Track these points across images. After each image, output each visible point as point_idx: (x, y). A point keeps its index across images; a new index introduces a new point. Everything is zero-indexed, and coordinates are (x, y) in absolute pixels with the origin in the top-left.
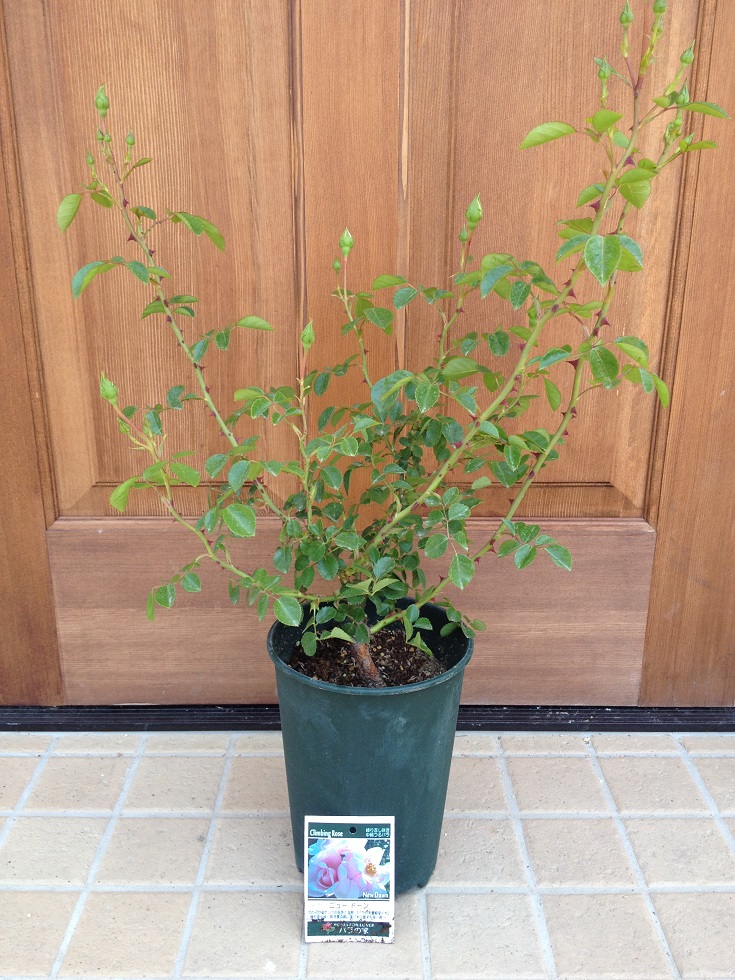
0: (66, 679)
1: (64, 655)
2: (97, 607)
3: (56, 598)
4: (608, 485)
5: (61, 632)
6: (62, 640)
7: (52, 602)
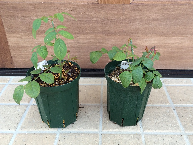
0: (14, 59)
1: (11, 50)
2: (21, 33)
3: (5, 29)
5: (9, 42)
6: (10, 45)
7: (4, 31)
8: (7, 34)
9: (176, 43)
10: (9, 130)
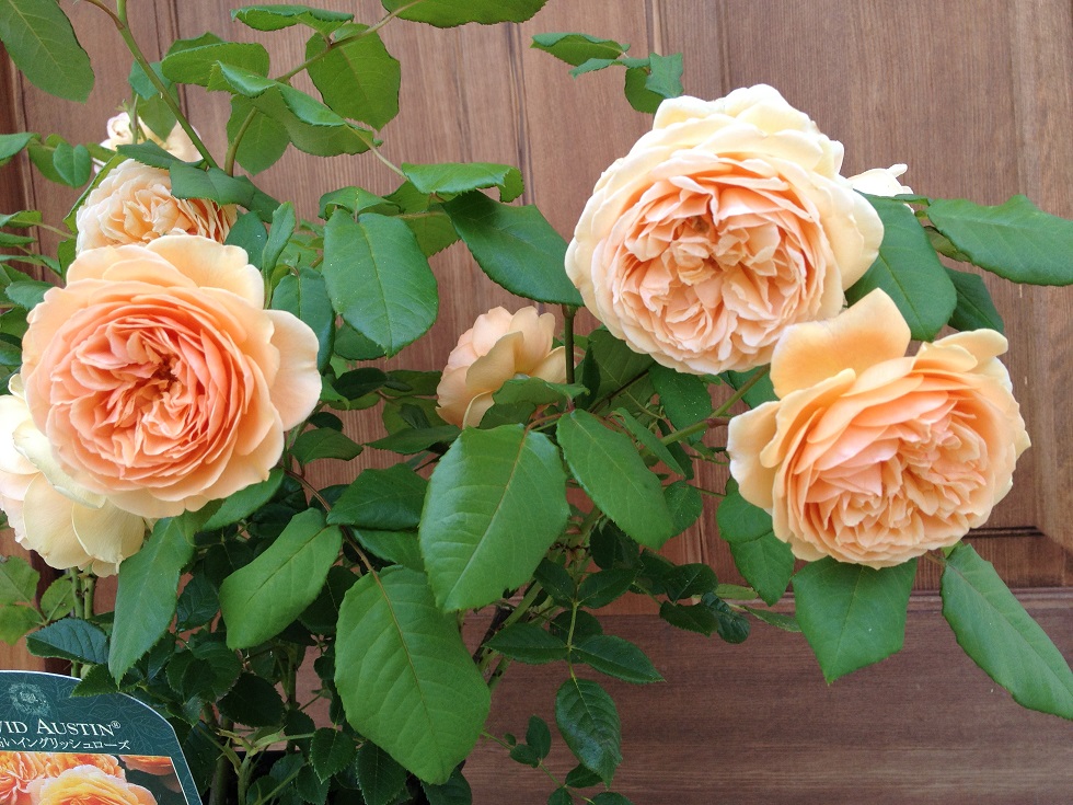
4: (1035, 533)
9: (931, 781)
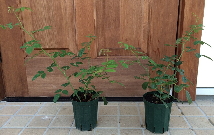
0: (29, 91)
4: (140, 49)
5: (28, 81)
7: (26, 74)
8: (27, 76)
10: (21, 127)
